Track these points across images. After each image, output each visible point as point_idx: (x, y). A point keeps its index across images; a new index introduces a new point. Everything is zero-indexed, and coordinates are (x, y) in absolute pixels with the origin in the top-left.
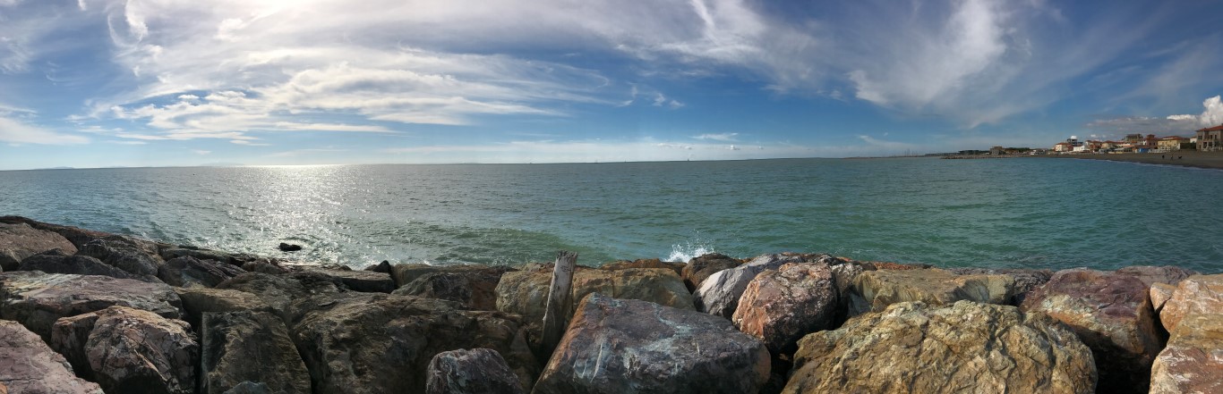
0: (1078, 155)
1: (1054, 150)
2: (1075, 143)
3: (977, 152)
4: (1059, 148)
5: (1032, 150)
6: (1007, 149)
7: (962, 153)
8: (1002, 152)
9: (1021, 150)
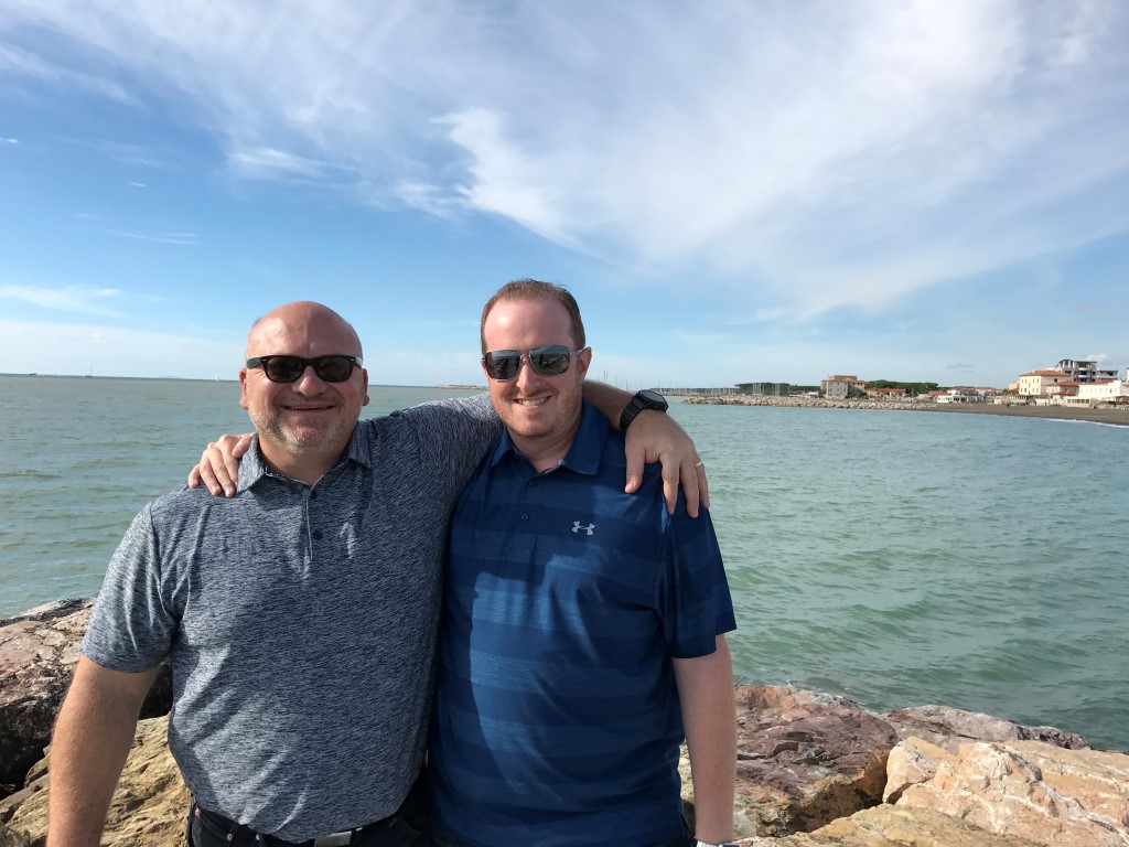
0: (1093, 412)
1: (1015, 392)
2: (1086, 373)
3: (786, 389)
4: (1031, 386)
5: (945, 390)
6: (870, 385)
7: (746, 388)
8: (855, 391)
9: (912, 389)
